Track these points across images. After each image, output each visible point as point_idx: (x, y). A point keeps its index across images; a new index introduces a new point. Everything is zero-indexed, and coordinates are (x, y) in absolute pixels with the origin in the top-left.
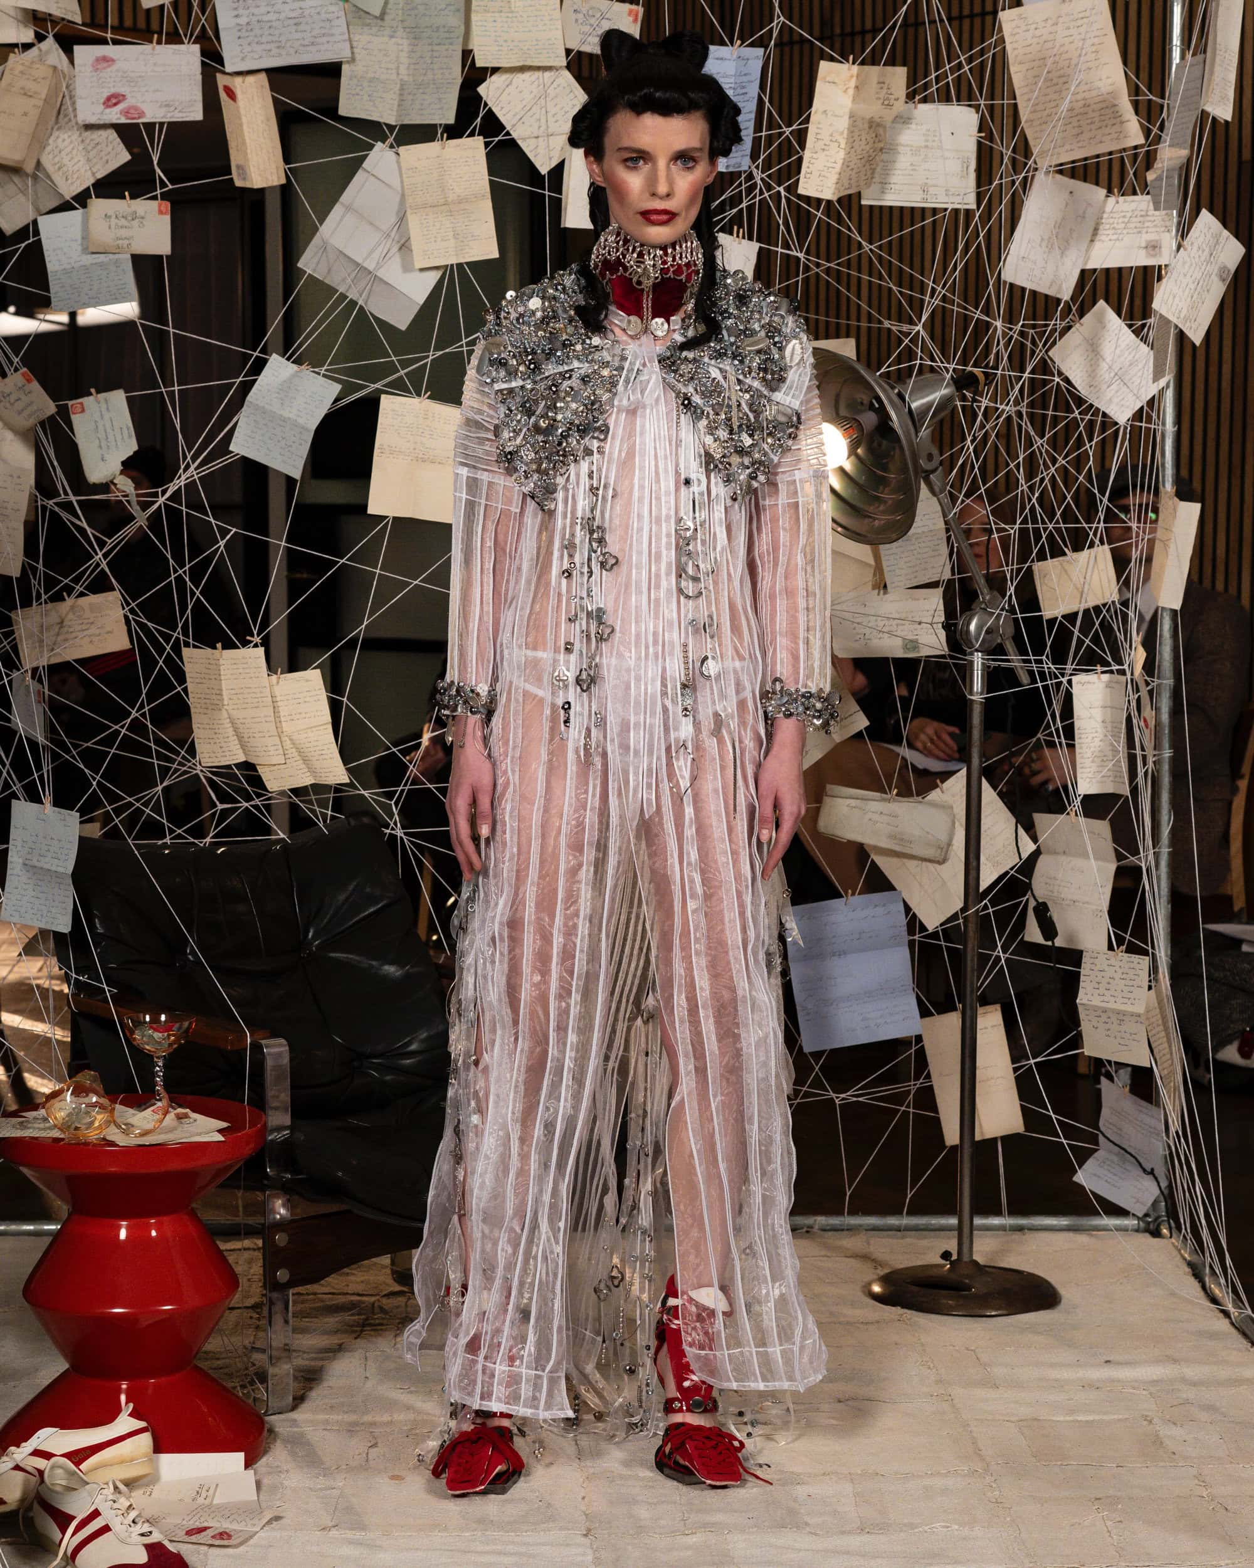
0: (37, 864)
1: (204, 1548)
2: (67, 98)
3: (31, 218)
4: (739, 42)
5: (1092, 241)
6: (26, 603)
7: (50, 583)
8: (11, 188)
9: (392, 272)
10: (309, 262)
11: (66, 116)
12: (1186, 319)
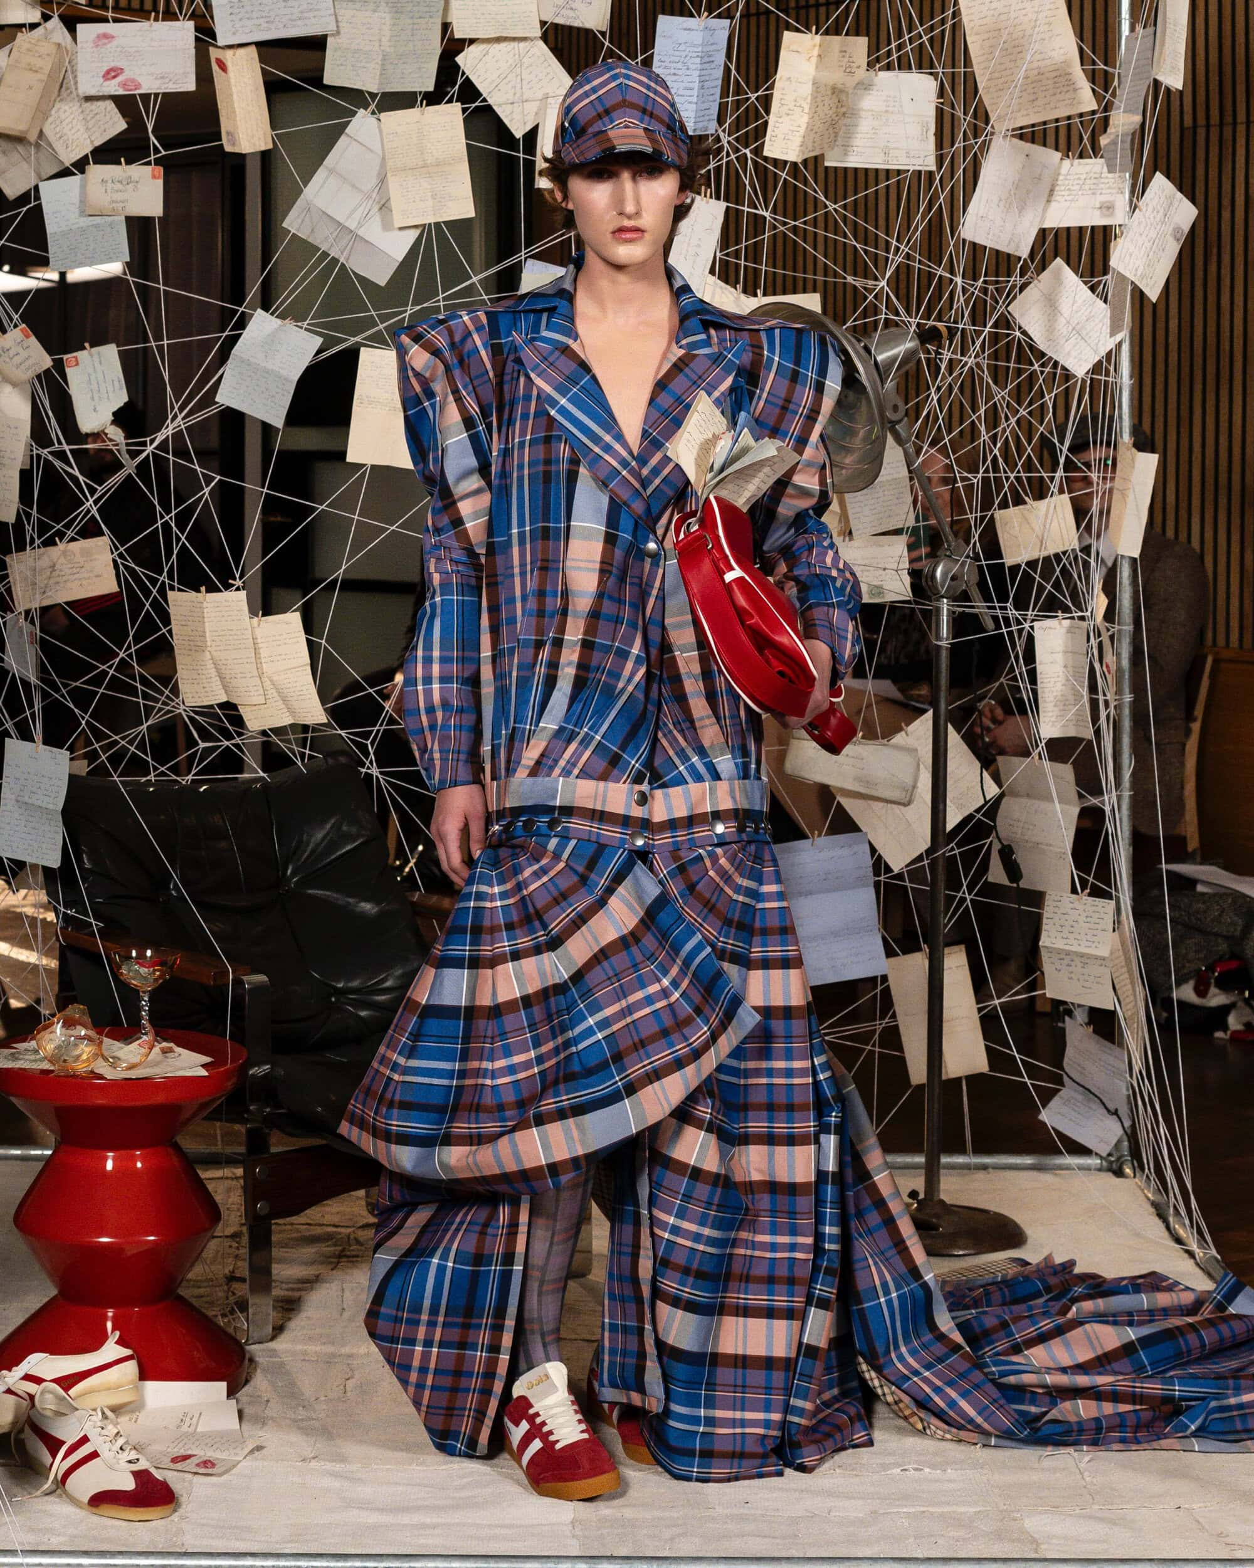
0: (30, 801)
1: (189, 1476)
2: (69, 72)
3: (33, 184)
4: (706, 14)
5: (1049, 201)
6: (21, 548)
7: (43, 528)
8: (15, 157)
9: (373, 231)
10: (294, 222)
11: (67, 89)
12: (1142, 277)
